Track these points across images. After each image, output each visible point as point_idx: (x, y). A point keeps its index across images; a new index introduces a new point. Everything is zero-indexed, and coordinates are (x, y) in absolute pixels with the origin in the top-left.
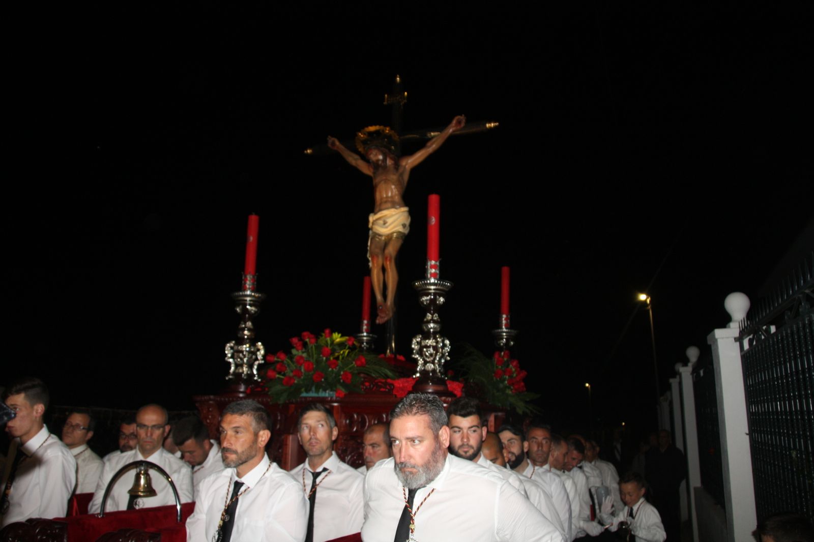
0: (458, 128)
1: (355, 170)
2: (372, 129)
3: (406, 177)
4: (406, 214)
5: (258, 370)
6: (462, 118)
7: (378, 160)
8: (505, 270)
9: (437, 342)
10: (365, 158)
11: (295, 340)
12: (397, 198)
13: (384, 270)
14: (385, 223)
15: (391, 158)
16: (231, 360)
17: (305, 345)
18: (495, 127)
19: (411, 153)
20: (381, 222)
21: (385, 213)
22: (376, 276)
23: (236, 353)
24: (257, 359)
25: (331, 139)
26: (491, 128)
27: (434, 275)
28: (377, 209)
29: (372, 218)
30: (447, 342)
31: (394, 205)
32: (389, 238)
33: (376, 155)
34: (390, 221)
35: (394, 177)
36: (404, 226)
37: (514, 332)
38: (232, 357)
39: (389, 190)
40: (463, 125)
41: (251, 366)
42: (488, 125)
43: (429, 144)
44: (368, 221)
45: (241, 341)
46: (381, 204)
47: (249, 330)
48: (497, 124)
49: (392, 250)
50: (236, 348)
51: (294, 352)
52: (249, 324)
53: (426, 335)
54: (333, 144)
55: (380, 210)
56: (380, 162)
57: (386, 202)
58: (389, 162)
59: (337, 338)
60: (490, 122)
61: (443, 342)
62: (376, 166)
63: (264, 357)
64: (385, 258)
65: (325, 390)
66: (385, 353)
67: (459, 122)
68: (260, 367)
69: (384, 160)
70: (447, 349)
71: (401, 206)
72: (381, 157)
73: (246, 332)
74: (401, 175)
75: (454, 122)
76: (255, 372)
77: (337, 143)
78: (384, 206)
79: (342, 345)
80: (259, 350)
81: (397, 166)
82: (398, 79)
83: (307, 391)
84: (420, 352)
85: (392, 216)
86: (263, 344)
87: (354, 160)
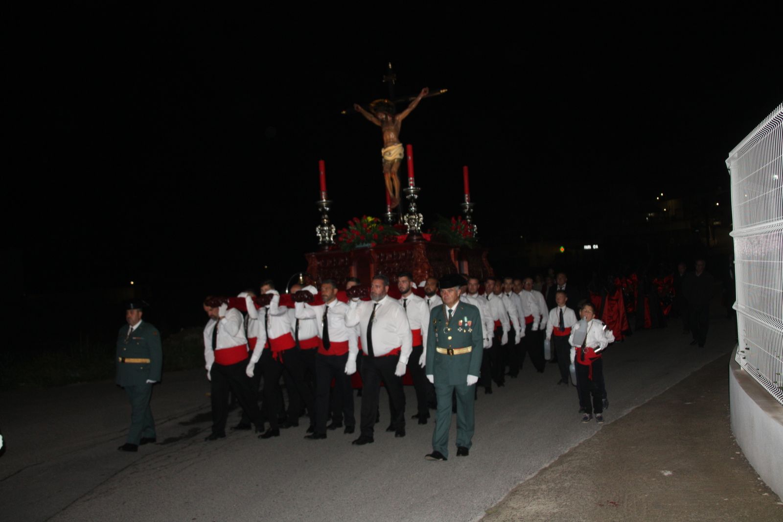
0: (425, 94)
1: (371, 123)
2: (377, 101)
3: (399, 126)
4: (401, 148)
5: (333, 238)
6: (427, 89)
7: (383, 119)
8: (465, 168)
9: (416, 217)
10: (376, 116)
11: (350, 222)
12: (395, 139)
13: (392, 179)
14: (390, 154)
15: (390, 116)
16: (320, 235)
17: (355, 224)
18: (446, 92)
19: (400, 111)
20: (388, 153)
21: (389, 148)
22: (388, 183)
23: (322, 231)
24: (332, 233)
25: (356, 105)
26: (443, 93)
27: (412, 185)
28: (385, 146)
29: (383, 151)
30: (421, 215)
31: (393, 143)
32: (393, 162)
33: (381, 116)
34: (392, 152)
35: (393, 128)
36: (400, 154)
37: (472, 204)
38: (320, 233)
39: (391, 136)
40: (428, 92)
41: (329, 237)
42: (441, 91)
43: (410, 106)
44: (381, 153)
45: (323, 225)
46: (387, 143)
47: (326, 219)
48: (446, 90)
49: (395, 169)
50: (322, 228)
51: (350, 227)
52: (326, 216)
53: (411, 213)
54: (357, 108)
55: (387, 147)
56: (384, 120)
57: (390, 142)
58: (389, 118)
59: (370, 219)
60: (442, 89)
61: (418, 216)
62: (382, 121)
63: (336, 232)
64: (392, 174)
65: (366, 243)
66: (398, 223)
67: (425, 92)
68: (334, 237)
69: (386, 118)
70: (421, 219)
71: (398, 143)
72: (384, 116)
73: (325, 220)
74: (397, 125)
75: (423, 91)
76: (332, 239)
77: (360, 107)
78: (389, 144)
79: (372, 222)
80: (332, 228)
81: (394, 120)
82: (390, 65)
83: (358, 244)
84: (408, 222)
85: (393, 149)
86: (334, 225)
87: (370, 117)
